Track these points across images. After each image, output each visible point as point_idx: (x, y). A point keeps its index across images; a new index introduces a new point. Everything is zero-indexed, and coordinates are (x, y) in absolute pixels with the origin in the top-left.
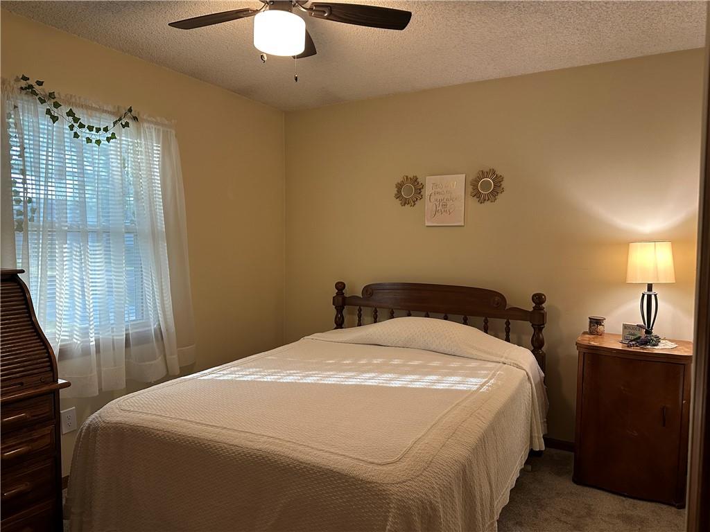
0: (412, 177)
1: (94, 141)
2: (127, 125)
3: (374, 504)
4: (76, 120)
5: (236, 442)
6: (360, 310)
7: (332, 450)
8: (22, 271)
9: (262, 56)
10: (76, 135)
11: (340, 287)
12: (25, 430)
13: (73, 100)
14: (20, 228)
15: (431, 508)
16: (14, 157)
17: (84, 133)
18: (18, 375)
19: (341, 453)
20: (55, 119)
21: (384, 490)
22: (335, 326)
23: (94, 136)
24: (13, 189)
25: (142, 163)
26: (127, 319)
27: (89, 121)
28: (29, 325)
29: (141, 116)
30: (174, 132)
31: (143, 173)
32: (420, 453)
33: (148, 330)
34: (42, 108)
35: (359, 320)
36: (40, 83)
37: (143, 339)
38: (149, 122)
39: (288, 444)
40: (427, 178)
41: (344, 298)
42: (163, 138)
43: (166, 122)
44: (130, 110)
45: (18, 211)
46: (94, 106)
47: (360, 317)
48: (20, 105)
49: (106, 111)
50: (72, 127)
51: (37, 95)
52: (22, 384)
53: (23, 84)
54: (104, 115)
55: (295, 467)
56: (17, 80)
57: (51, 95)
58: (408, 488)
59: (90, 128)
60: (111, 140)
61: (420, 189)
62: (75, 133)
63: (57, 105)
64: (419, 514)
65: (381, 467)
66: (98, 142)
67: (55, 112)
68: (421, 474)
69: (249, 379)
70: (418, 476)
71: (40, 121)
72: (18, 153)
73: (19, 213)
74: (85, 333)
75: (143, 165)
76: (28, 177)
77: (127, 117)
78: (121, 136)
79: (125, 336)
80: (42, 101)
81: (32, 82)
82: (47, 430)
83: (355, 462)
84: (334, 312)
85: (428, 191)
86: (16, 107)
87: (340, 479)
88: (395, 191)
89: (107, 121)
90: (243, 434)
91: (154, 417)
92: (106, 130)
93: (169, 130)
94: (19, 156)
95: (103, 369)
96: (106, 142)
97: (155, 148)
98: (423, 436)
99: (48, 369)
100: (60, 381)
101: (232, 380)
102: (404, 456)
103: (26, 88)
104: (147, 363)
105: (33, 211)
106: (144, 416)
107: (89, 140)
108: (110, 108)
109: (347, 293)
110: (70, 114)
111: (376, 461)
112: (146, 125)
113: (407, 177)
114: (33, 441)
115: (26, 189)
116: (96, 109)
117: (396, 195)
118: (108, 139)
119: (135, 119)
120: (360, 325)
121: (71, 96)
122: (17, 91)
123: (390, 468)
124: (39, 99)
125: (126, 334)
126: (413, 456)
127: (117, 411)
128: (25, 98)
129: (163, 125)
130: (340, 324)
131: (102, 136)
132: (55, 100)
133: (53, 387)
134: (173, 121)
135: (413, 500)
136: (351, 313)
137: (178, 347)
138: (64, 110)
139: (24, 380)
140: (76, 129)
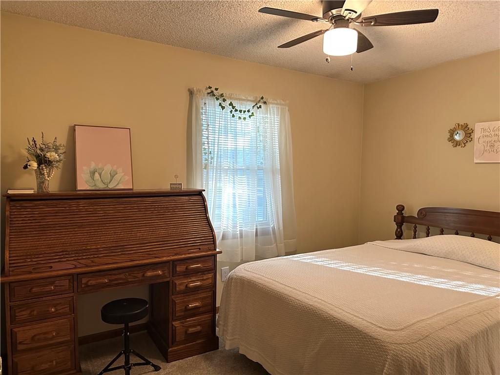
0: (463, 124)
1: (242, 118)
2: (260, 107)
3: (377, 353)
4: (233, 107)
5: (299, 298)
6: (415, 227)
7: (356, 314)
8: (204, 191)
9: (327, 59)
10: (233, 116)
11: (401, 208)
12: (200, 274)
13: (233, 96)
14: (205, 168)
15: (420, 367)
16: (204, 130)
17: (237, 114)
18: (198, 244)
19: (361, 317)
20: (223, 108)
21: (385, 346)
22: (396, 237)
23: (243, 115)
24: (203, 147)
25: (268, 128)
26: (256, 220)
27: (240, 107)
28: (205, 219)
29: (269, 100)
30: (287, 108)
31: (268, 135)
32: (420, 329)
33: (268, 228)
34: (218, 103)
35: (415, 235)
36: (216, 89)
37: (265, 233)
38: (273, 104)
39: (329, 305)
40: (476, 124)
41: (403, 217)
42: (281, 112)
43: (283, 103)
44: (262, 98)
45: (205, 158)
46: (243, 98)
47: (415, 232)
48: (207, 102)
49: (248, 100)
50: (231, 112)
51: (215, 96)
52: (200, 249)
53: (209, 91)
54: (249, 103)
55: (330, 320)
56: (206, 89)
57: (222, 95)
58: (402, 349)
59: (241, 111)
60: (251, 117)
61: (470, 134)
62: (233, 115)
63: (224, 100)
64: (409, 368)
65: (385, 331)
66: (245, 119)
67: (223, 104)
68: (416, 343)
69: (320, 264)
70: (413, 343)
71: (216, 110)
72: (206, 128)
73: (206, 160)
74: (235, 227)
75: (268, 130)
76: (210, 140)
77: (261, 102)
78: (256, 113)
79: (255, 230)
80: (217, 99)
81: (213, 89)
82: (210, 276)
83: (369, 324)
84: (396, 227)
85: (477, 135)
86: (205, 104)
87: (357, 333)
88: (448, 135)
89: (249, 106)
90: (304, 294)
91: (259, 276)
92: (249, 111)
93: (284, 107)
94: (206, 129)
95: (244, 248)
96: (249, 118)
97: (276, 119)
98: (428, 318)
99: (212, 242)
100: (217, 250)
101: (309, 263)
102: (405, 328)
103: (210, 93)
104: (267, 247)
105: (212, 158)
106: (255, 275)
107: (240, 118)
108: (252, 98)
109: (406, 213)
110: (231, 104)
111: (383, 327)
112: (271, 106)
113: (458, 124)
114: (203, 280)
115: (209, 147)
116: (244, 100)
117: (449, 138)
118: (250, 116)
119: (265, 103)
120: (415, 238)
121: (232, 94)
122: (206, 95)
123: (392, 333)
124: (216, 98)
125: (256, 229)
126: (413, 330)
127: (243, 270)
128: (210, 98)
129: (281, 104)
130: (399, 236)
131: (247, 115)
132: (223, 98)
133: (214, 252)
134: (287, 102)
135: (405, 357)
136: (409, 229)
137: (284, 240)
138: (228, 102)
139: (200, 247)
140: (233, 112)
